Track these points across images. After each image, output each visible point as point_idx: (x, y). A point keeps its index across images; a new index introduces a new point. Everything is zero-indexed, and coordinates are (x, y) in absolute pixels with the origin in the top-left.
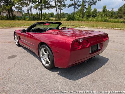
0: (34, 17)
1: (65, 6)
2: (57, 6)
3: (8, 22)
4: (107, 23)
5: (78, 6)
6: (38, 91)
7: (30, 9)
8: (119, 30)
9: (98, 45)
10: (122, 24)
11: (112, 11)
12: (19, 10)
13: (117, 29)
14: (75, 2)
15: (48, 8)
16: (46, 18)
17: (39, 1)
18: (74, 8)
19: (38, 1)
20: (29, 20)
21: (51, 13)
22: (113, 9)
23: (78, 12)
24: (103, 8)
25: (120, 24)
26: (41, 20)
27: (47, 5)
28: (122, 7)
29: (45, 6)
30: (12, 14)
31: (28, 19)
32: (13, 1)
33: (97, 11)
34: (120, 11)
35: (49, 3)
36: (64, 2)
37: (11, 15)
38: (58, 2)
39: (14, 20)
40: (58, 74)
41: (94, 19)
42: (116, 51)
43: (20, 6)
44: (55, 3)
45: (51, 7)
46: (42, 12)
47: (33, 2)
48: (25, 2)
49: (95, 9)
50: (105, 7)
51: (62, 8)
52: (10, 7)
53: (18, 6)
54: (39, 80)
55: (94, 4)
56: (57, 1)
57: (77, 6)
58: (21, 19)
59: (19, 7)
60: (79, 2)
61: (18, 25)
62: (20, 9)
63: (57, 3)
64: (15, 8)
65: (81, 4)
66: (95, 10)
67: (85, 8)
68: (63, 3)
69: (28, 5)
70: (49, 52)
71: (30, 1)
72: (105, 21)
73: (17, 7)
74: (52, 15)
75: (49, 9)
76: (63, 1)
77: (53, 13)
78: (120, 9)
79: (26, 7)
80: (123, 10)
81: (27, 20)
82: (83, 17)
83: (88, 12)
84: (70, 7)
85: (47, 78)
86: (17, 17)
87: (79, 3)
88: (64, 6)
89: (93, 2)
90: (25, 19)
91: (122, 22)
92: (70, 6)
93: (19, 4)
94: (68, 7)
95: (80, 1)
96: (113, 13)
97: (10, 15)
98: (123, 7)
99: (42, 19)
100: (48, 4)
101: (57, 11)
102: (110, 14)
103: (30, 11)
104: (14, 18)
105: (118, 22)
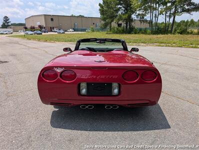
0: (159, 29)
27: (188, 5)
30: (130, 25)
37: (128, 27)
43: (144, 13)
64: (136, 16)
73: (139, 14)
75: (192, 13)
79: (150, 14)
97: (126, 27)
104: (131, 31)
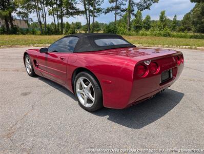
0: (49, 29)
1: (101, 11)
2: (88, 12)
3: (6, 37)
4: (169, 39)
5: (122, 11)
6: (81, 147)
7: (43, 17)
8: (189, 48)
9: (170, 70)
10: (192, 40)
11: (175, 19)
12: (23, 17)
13: (185, 48)
14: (116, 4)
15: (72, 14)
16: (69, 32)
17: (58, 3)
18: (116, 14)
19: (56, 3)
20: (41, 35)
21: (77, 23)
22: (176, 16)
23: (120, 21)
24: (161, 15)
25: (189, 39)
26: (62, 34)
27: (71, 9)
28: (190, 13)
29: (68, 11)
31: (39, 32)
32: (14, 3)
33: (151, 20)
34: (187, 19)
35: (74, 6)
36: (99, 5)
37: (10, 26)
38: (89, 4)
39: (15, 34)
40: (108, 119)
41: (148, 33)
42: (192, 82)
43: (26, 11)
44: (85, 5)
45: (78, 12)
46: (62, 21)
47: (47, 4)
48: (33, 5)
49: (148, 16)
50: (163, 13)
51: (96, 15)
52: (8, 12)
53: (21, 11)
54: (80, 130)
55: (148, 7)
56: (86, 2)
57: (119, 11)
58: (27, 33)
59: (24, 12)
60: (124, 5)
61: (24, 43)
62: (26, 15)
63: (87, 7)
64: (17, 14)
65: (127, 7)
66: (148, 18)
67: (133, 14)
68: (97, 7)
69: (40, 9)
70: (92, 83)
71: (43, 3)
72: (164, 36)
73: (20, 13)
74: (78, 25)
75: (74, 16)
76: (96, 4)
77: (80, 23)
78: (187, 17)
79: (36, 13)
80: (192, 19)
81: (38, 35)
82: (129, 30)
83: (137, 21)
84: (108, 12)
85: (91, 126)
86: (21, 29)
87: (122, 7)
88: (99, 10)
89: (145, 4)
90: (34, 33)
91: (191, 37)
92: (108, 10)
93: (23, 7)
94: (106, 13)
95: (124, 2)
96: (175, 22)
97: (7, 26)
98: (192, 13)
99: (64, 32)
100: (73, 8)
101: (87, 19)
102: (171, 24)
103: (42, 19)
104: (15, 31)
105: (185, 37)
